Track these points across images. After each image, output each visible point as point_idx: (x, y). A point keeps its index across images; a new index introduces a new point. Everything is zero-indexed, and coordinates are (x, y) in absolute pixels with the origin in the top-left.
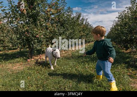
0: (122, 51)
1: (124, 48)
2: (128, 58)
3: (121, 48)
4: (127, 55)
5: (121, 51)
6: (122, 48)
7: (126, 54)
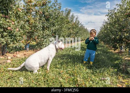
0: (111, 51)
1: (113, 47)
2: (117, 59)
3: (109, 48)
4: (116, 56)
5: (109, 51)
6: (111, 48)
7: (114, 54)
